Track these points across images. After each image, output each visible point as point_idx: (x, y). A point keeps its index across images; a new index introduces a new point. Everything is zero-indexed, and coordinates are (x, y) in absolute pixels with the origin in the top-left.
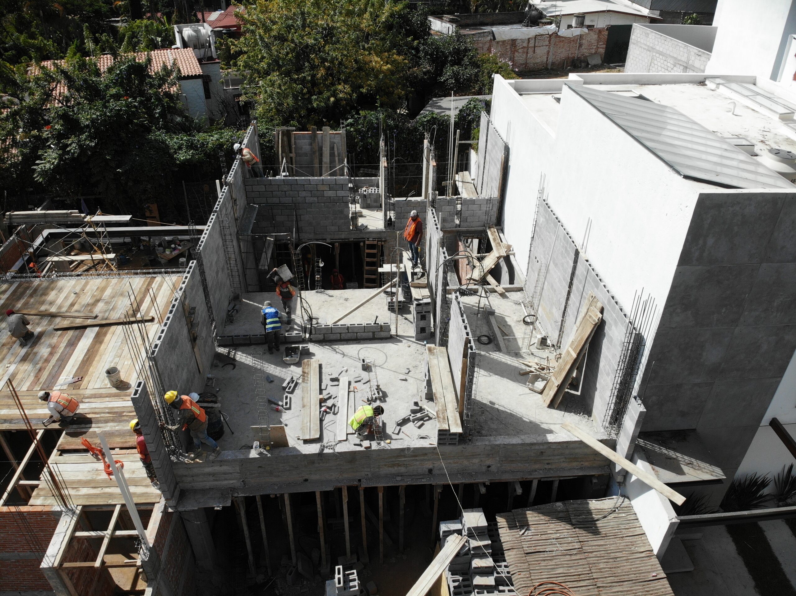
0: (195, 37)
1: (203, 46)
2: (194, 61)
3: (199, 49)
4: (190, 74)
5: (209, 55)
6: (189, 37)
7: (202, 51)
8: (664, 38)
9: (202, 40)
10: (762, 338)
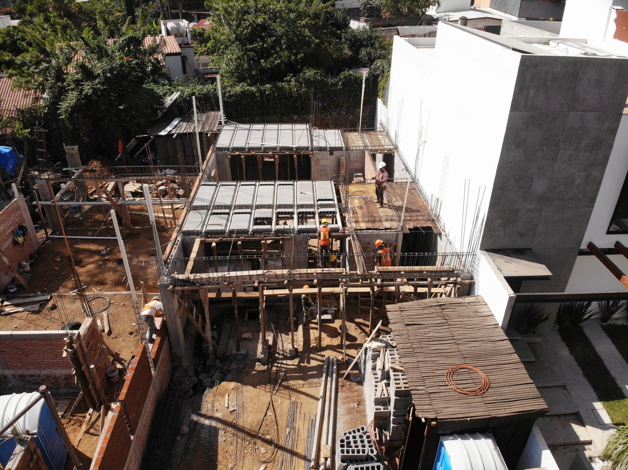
0: (176, 28)
1: (182, 35)
2: (175, 44)
3: (179, 37)
4: (172, 52)
5: (186, 42)
6: (172, 28)
7: (181, 38)
8: (525, 28)
9: (181, 31)
10: (575, 173)
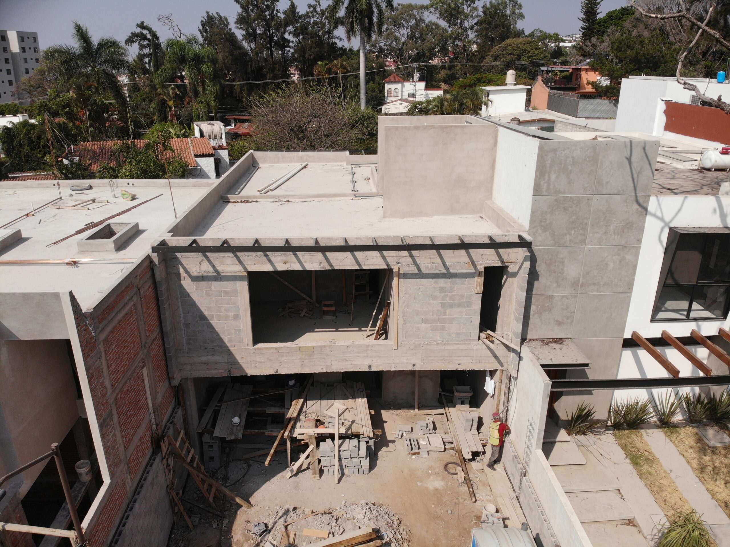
0: (210, 129)
1: (216, 137)
2: (208, 145)
3: (213, 139)
5: (221, 144)
9: (215, 132)
10: (607, 256)
